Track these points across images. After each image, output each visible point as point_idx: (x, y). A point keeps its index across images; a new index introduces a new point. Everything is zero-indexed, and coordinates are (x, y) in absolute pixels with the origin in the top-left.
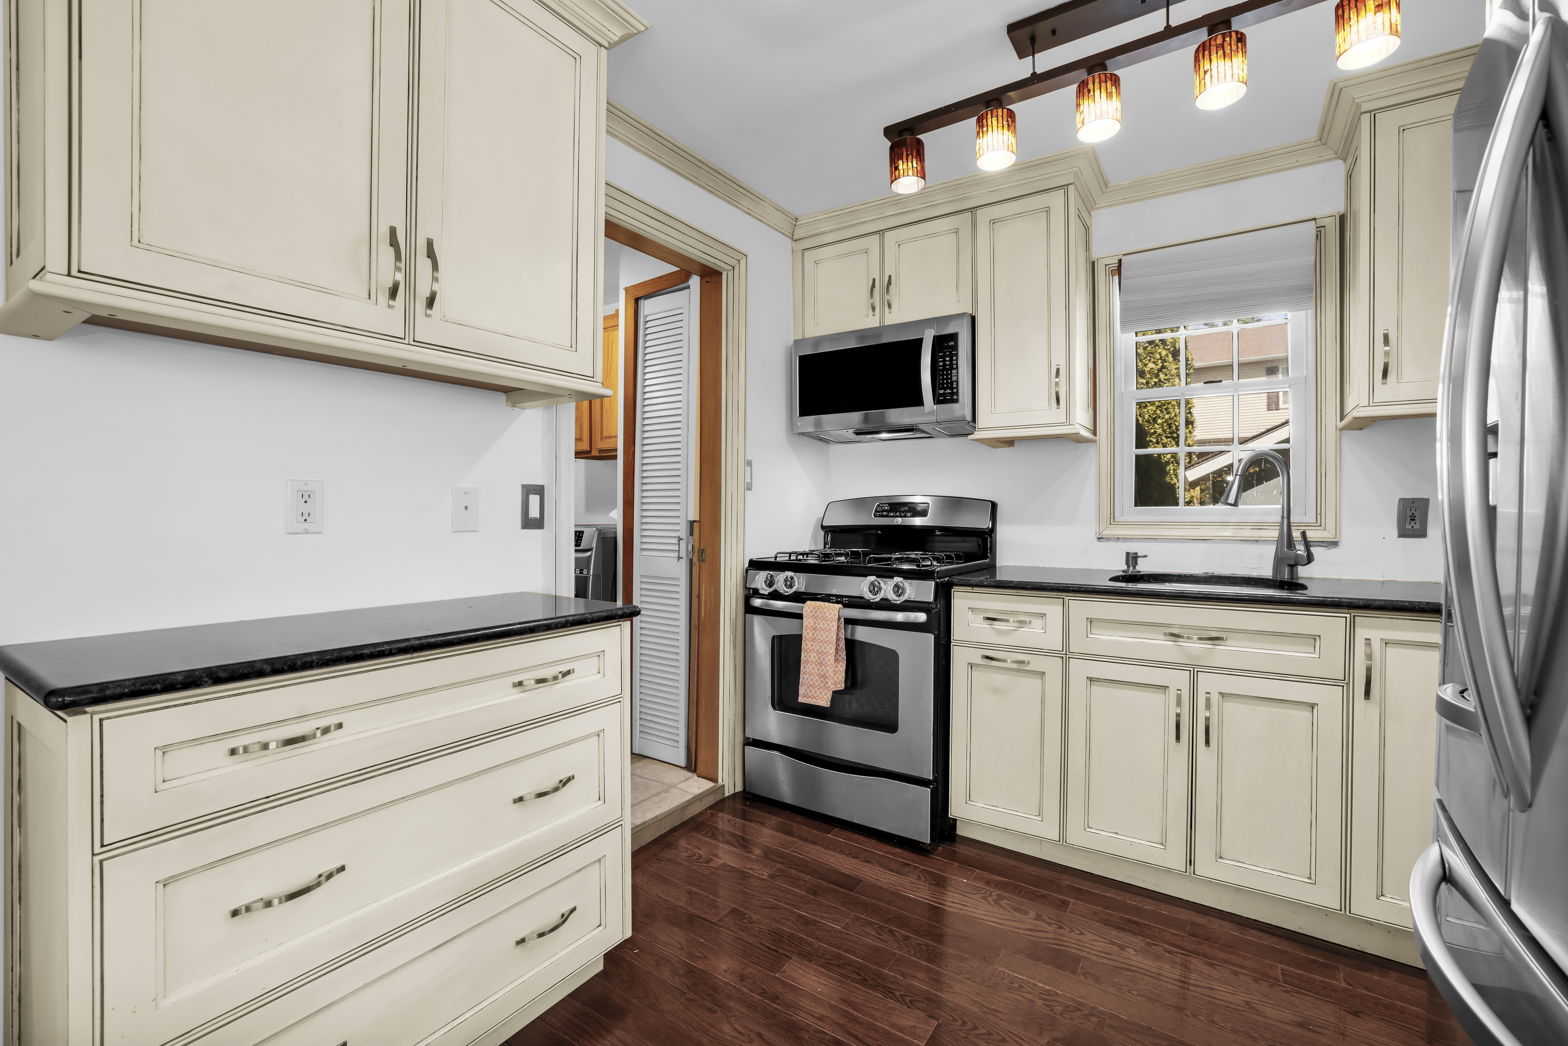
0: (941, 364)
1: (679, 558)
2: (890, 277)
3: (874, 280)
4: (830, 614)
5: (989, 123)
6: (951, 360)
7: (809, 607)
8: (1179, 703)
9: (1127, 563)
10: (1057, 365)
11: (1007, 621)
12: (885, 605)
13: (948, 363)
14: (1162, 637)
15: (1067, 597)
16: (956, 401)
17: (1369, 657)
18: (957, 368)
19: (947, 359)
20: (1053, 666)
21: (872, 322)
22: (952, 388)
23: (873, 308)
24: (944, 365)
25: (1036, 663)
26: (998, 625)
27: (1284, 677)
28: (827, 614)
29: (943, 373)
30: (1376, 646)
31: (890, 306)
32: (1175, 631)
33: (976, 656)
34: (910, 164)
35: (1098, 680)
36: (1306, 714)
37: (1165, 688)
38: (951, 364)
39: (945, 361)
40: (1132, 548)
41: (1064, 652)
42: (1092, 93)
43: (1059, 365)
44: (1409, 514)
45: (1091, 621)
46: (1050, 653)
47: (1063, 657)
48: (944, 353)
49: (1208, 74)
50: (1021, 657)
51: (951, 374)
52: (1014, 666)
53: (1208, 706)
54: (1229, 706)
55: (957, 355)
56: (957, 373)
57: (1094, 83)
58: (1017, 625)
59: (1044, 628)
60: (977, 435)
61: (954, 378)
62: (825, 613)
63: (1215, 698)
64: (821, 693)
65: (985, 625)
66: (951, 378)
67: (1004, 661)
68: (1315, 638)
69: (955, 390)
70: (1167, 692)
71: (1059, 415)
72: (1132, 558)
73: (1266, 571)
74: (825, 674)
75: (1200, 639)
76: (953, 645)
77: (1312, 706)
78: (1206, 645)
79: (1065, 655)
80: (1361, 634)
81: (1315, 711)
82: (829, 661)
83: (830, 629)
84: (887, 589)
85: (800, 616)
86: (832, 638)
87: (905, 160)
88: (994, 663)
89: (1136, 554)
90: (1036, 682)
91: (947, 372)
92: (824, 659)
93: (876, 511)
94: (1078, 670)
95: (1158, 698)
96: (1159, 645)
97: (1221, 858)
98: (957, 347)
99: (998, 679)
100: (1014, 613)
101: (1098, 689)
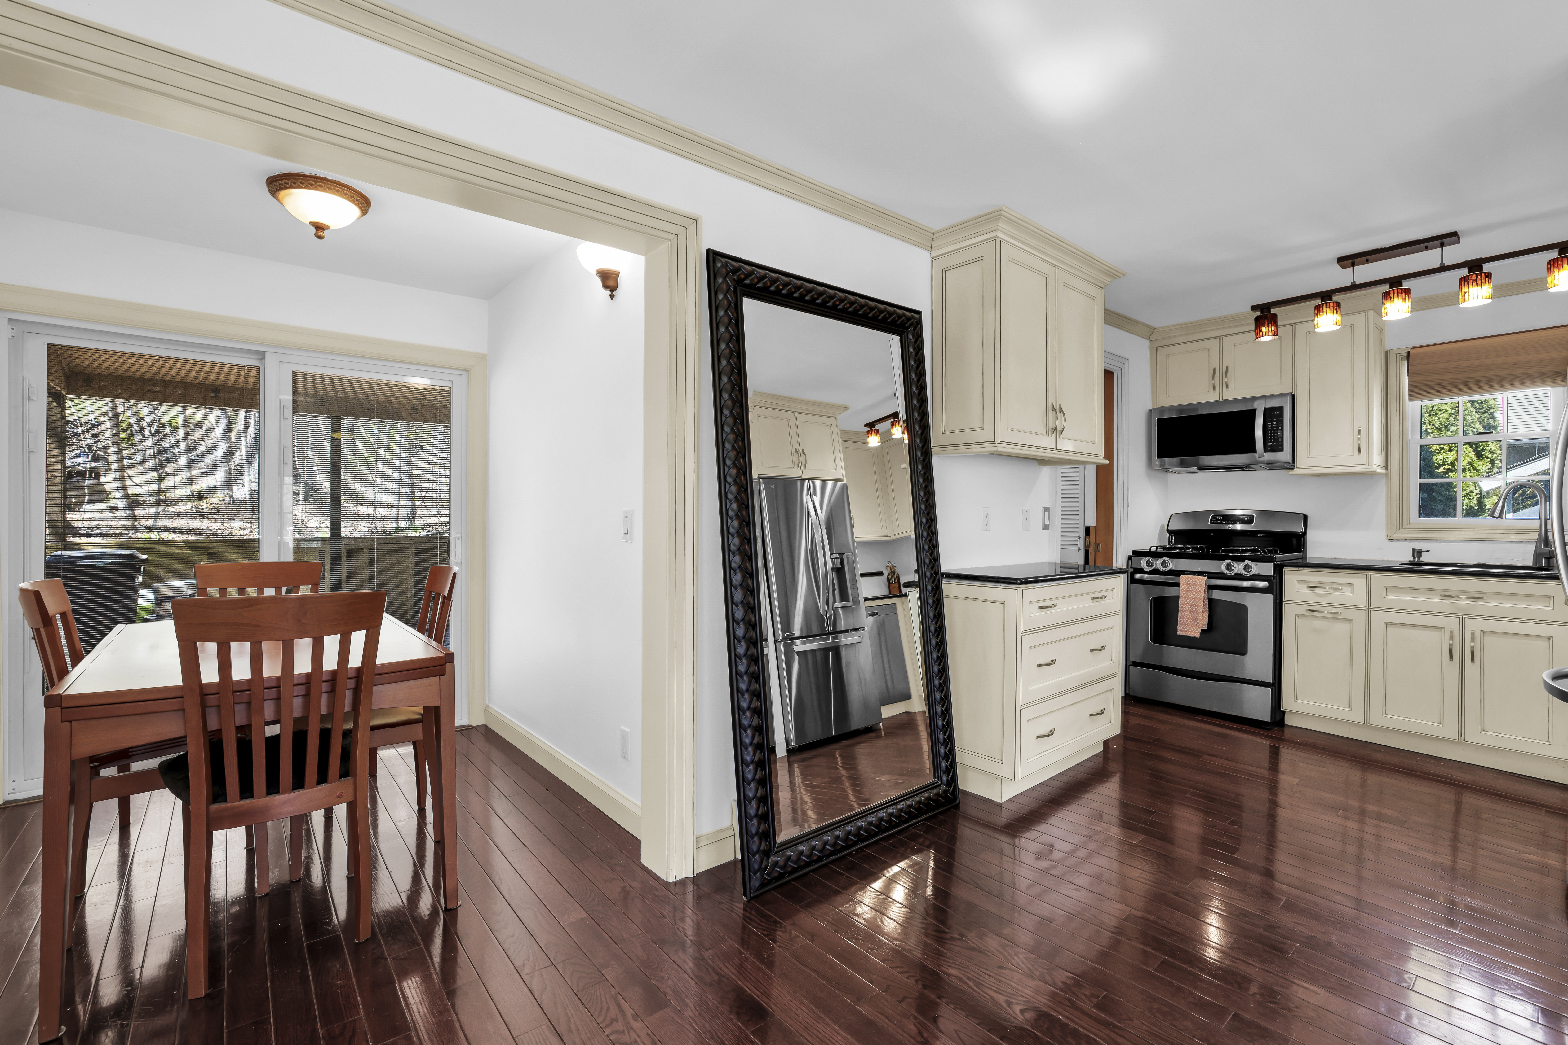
0: (1270, 426)
1: (1078, 550)
2: (1227, 367)
3: (1215, 369)
4: (1199, 583)
6: (1277, 424)
7: (1183, 579)
8: (1452, 638)
9: (1412, 555)
10: (1359, 427)
11: (1323, 588)
12: (1238, 577)
13: (1275, 426)
14: (1439, 597)
15: (1369, 573)
16: (1282, 450)
18: (1282, 429)
19: (1275, 423)
20: (1359, 616)
21: (1214, 398)
22: (1278, 442)
23: (1214, 388)
24: (1272, 427)
25: (1346, 614)
26: (1317, 591)
27: (1528, 621)
28: (1197, 583)
29: (1271, 432)
31: (1227, 387)
32: (1449, 594)
33: (1302, 610)
34: (1270, 329)
35: (1392, 624)
36: (1544, 644)
37: (1441, 628)
38: (1278, 427)
39: (1272, 424)
40: (1418, 546)
41: (1367, 607)
45: (1387, 588)
46: (1357, 608)
47: (1366, 610)
48: (1272, 420)
50: (1335, 610)
51: (1277, 433)
52: (1330, 615)
53: (1473, 639)
54: (1488, 639)
55: (1282, 421)
56: (1282, 432)
58: (1332, 590)
59: (1352, 592)
60: (1296, 471)
61: (1280, 436)
62: (1195, 583)
63: (1478, 634)
64: (1193, 629)
65: (1309, 591)
66: (1277, 436)
67: (1322, 612)
68: (1550, 597)
69: (1280, 443)
70: (1443, 631)
71: (1360, 460)
72: (1417, 552)
73: (1528, 562)
74: (1196, 618)
75: (1467, 598)
76: (1285, 602)
77: (1549, 638)
78: (1472, 602)
79: (1368, 609)
81: (1551, 641)
82: (1199, 610)
83: (1199, 592)
84: (1239, 567)
85: (1176, 585)
86: (1201, 596)
87: (1266, 326)
88: (1315, 614)
89: (1422, 549)
90: (1347, 626)
91: (1274, 432)
92: (1195, 609)
93: (1212, 520)
94: (1377, 618)
95: (1436, 634)
96: (1437, 602)
97: (1484, 731)
98: (1281, 415)
99: (1318, 624)
100: (1328, 583)
101: (1390, 629)
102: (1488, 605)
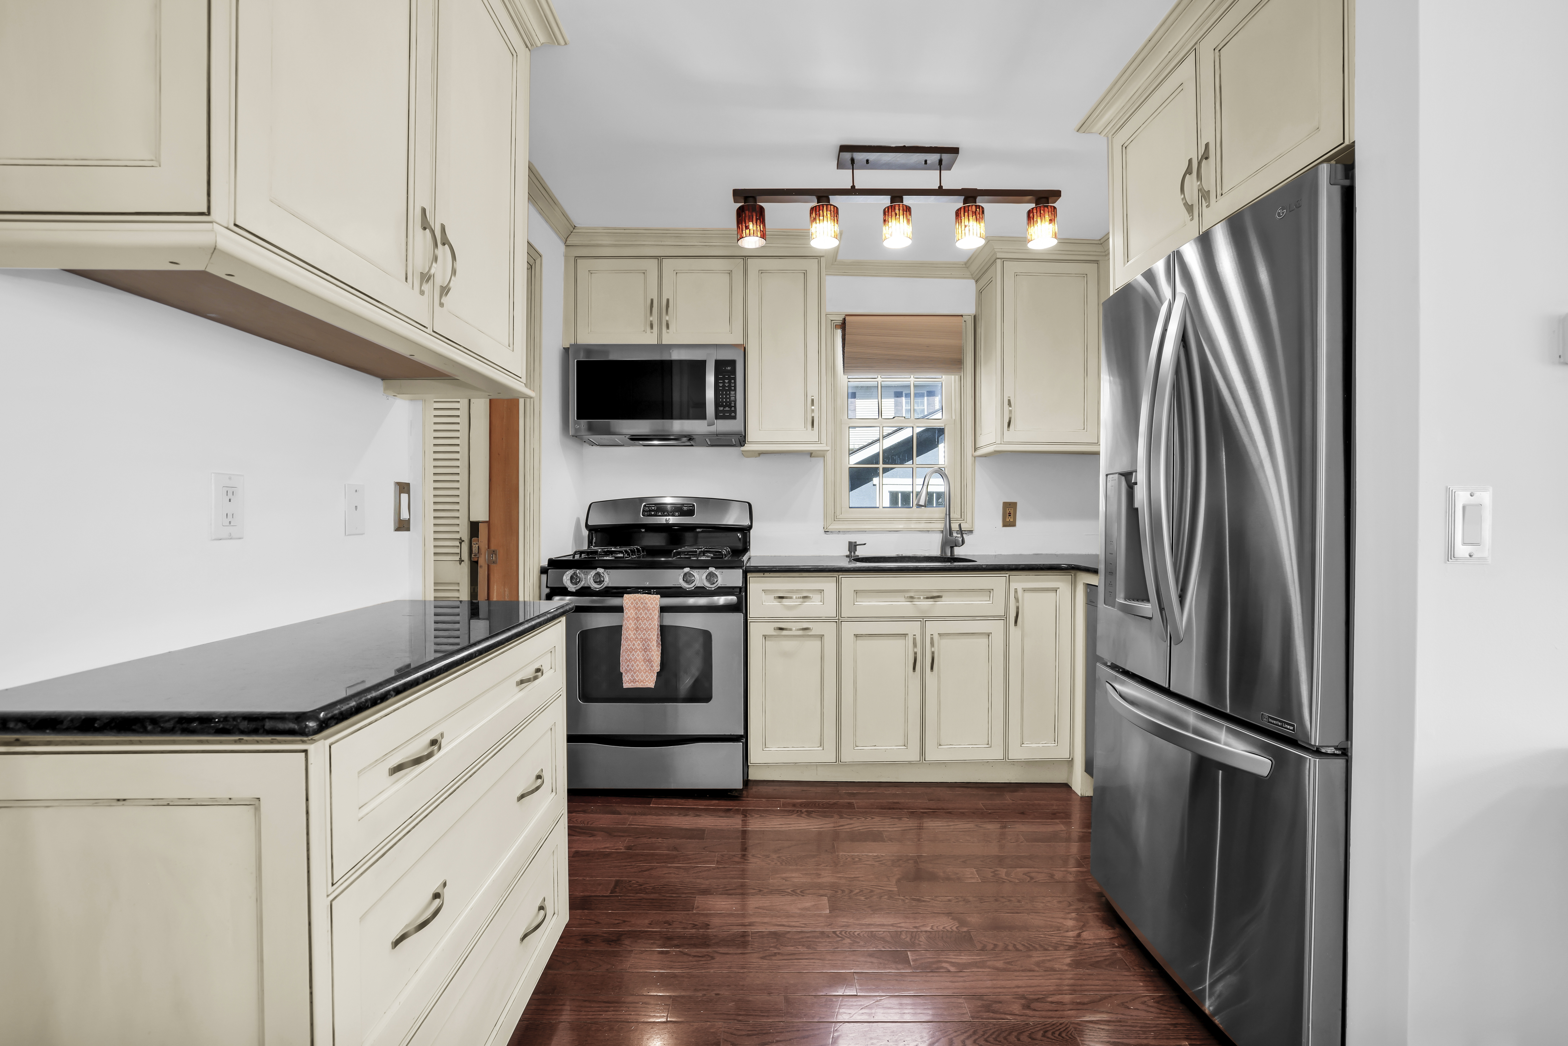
0: (721, 385)
1: (461, 561)
2: (668, 300)
3: (652, 301)
4: (652, 604)
5: (825, 214)
6: (730, 383)
7: (628, 600)
8: (915, 645)
9: (849, 550)
10: (812, 396)
11: (791, 598)
12: (700, 592)
13: (727, 385)
14: (903, 599)
15: (841, 575)
16: (734, 418)
17: (1017, 600)
18: (735, 390)
19: (727, 381)
20: (829, 630)
21: (650, 339)
22: (730, 407)
23: (652, 327)
24: (724, 386)
25: (817, 629)
26: (786, 602)
27: (973, 618)
28: (649, 604)
29: (723, 392)
30: (1020, 592)
31: (668, 327)
32: (912, 594)
33: (769, 629)
35: (862, 635)
36: (984, 640)
37: (905, 635)
38: (730, 386)
39: (724, 383)
41: (840, 617)
42: (898, 216)
43: (813, 396)
44: (1008, 512)
45: (857, 592)
46: (827, 620)
47: (837, 622)
48: (724, 376)
49: (967, 228)
50: (805, 625)
51: (730, 394)
52: (801, 633)
53: (932, 644)
54: (945, 642)
55: (735, 379)
56: (735, 394)
57: (899, 210)
58: (801, 600)
59: (822, 601)
60: (747, 447)
61: (733, 398)
62: (646, 604)
63: (936, 638)
64: (647, 676)
65: (776, 603)
66: (729, 398)
67: (791, 630)
68: (990, 591)
69: (733, 409)
70: (908, 638)
71: (812, 435)
72: (853, 546)
73: (936, 552)
74: (650, 659)
75: (927, 598)
76: (750, 622)
77: (988, 635)
78: (930, 602)
79: (838, 620)
80: (1013, 586)
81: (990, 637)
82: (653, 646)
83: (653, 618)
84: (700, 578)
85: (620, 609)
86: (655, 625)
88: (784, 633)
89: (856, 542)
90: (817, 643)
91: (726, 392)
92: (648, 645)
93: (644, 511)
94: (848, 629)
95: (900, 642)
96: (901, 606)
97: (940, 745)
98: (734, 371)
99: (788, 645)
100: (797, 591)
101: (861, 643)
102: (946, 605)
